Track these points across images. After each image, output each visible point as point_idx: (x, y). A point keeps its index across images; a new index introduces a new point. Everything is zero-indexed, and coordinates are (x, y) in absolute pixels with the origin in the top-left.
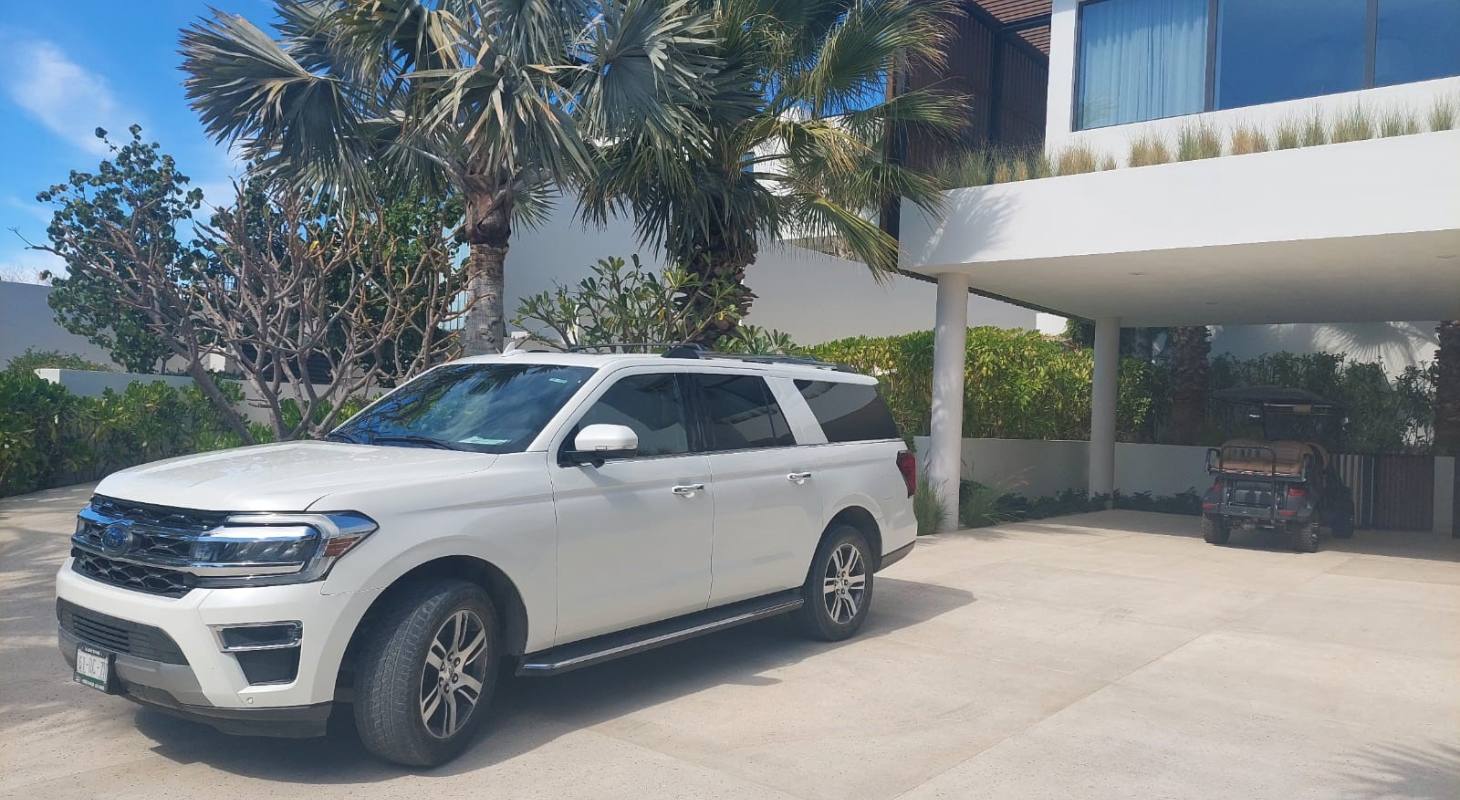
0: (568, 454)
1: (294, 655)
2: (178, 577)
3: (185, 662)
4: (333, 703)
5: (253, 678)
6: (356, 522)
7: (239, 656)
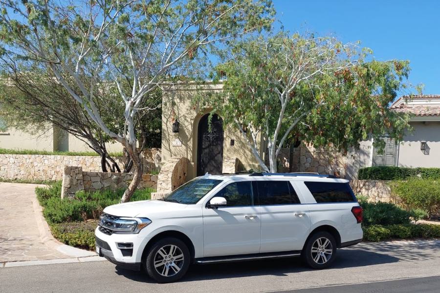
0: (208, 205)
1: (132, 250)
2: (111, 231)
3: (111, 250)
4: (141, 263)
5: (124, 255)
6: (147, 221)
7: (121, 249)
